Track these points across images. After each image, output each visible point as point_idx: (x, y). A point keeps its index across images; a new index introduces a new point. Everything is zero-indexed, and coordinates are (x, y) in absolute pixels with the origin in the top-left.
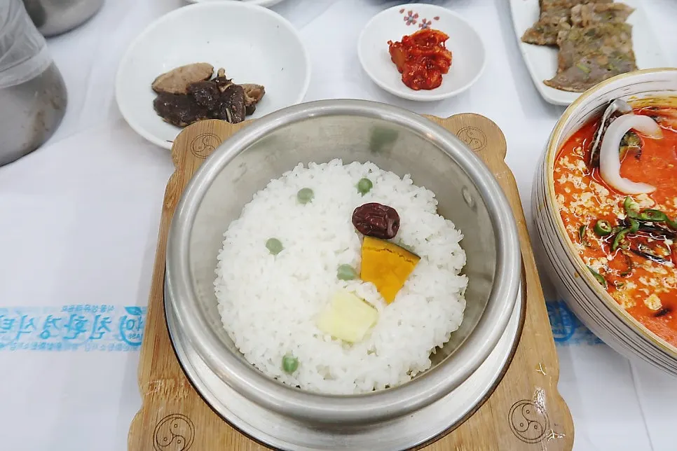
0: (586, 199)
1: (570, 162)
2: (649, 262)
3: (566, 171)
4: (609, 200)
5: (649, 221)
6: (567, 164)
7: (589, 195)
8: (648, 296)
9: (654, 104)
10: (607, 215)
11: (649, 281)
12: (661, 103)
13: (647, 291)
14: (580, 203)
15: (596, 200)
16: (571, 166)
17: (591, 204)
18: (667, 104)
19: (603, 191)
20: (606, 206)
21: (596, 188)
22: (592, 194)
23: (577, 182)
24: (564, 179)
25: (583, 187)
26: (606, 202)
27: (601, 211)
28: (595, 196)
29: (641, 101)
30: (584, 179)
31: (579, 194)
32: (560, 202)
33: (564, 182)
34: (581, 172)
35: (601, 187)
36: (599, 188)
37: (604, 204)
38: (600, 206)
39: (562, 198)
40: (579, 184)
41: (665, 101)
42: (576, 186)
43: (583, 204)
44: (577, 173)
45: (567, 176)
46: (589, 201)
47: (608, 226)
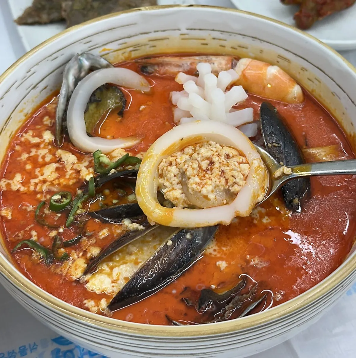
0: (49, 172)
1: (33, 136)
3: (28, 146)
6: (30, 139)
7: (54, 166)
10: (73, 183)
14: (41, 178)
15: (61, 170)
16: (36, 140)
19: (69, 158)
20: (72, 174)
21: (63, 156)
22: (57, 165)
23: (41, 156)
24: (25, 156)
25: (48, 159)
26: (72, 169)
27: (67, 181)
28: (61, 166)
29: (119, 52)
30: (50, 150)
31: (42, 169)
32: (16, 182)
33: (24, 160)
34: (47, 144)
35: (67, 154)
36: (65, 156)
37: (70, 172)
38: (65, 176)
39: (18, 178)
40: (44, 157)
41: (148, 46)
42: (40, 160)
43: (45, 179)
44: (42, 146)
45: (29, 152)
46: (53, 173)
47: (66, 199)
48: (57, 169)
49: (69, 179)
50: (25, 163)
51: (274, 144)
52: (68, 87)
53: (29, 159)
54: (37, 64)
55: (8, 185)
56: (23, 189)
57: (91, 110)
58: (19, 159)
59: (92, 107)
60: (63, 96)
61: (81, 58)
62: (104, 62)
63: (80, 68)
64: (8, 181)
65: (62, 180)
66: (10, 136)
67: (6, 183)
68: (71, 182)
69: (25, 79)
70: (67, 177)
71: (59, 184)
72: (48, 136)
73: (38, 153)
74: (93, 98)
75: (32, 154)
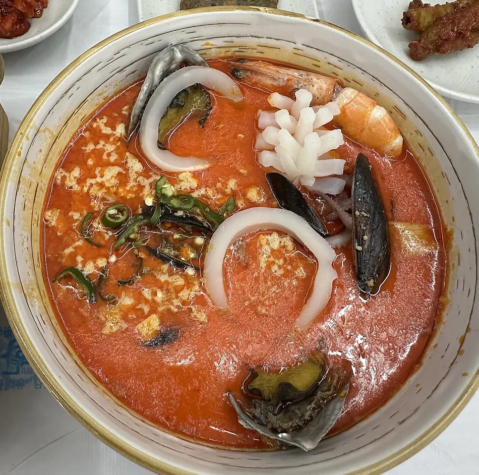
0: (110, 175)
1: (106, 125)
2: (165, 267)
3: (97, 136)
4: (140, 179)
5: (180, 209)
6: (102, 127)
7: (116, 170)
8: (146, 317)
9: (241, 54)
10: (131, 198)
11: (155, 294)
12: (249, 53)
13: (146, 309)
14: (99, 180)
15: (123, 178)
16: (107, 131)
17: (114, 181)
18: (259, 55)
19: (135, 166)
20: (134, 186)
21: (129, 160)
22: (121, 170)
23: (107, 152)
24: (90, 147)
25: (113, 159)
26: (135, 180)
27: (125, 193)
28: (124, 172)
29: (222, 49)
30: (118, 148)
31: (103, 168)
32: (72, 178)
33: (88, 151)
34: (117, 139)
35: (134, 160)
36: (132, 161)
37: (132, 183)
38: (126, 186)
39: (76, 172)
40: (109, 155)
41: (255, 51)
42: (105, 157)
43: (104, 182)
44: (111, 139)
45: (96, 143)
46: (113, 179)
47: (123, 215)
48: (119, 174)
49: (129, 191)
50: (89, 156)
51: (363, 213)
52: (153, 80)
53: (93, 151)
54: (129, 47)
55: (64, 178)
56: (76, 188)
57: (171, 115)
58: (83, 148)
59: (172, 112)
60: (144, 92)
61: (175, 49)
62: (199, 58)
63: (172, 59)
64: (64, 173)
65: (121, 190)
66: (81, 120)
67: (63, 174)
68: (130, 196)
69: (111, 60)
70: (128, 188)
71: (116, 193)
72: (120, 130)
73: (105, 148)
74: (175, 101)
75: (99, 146)
